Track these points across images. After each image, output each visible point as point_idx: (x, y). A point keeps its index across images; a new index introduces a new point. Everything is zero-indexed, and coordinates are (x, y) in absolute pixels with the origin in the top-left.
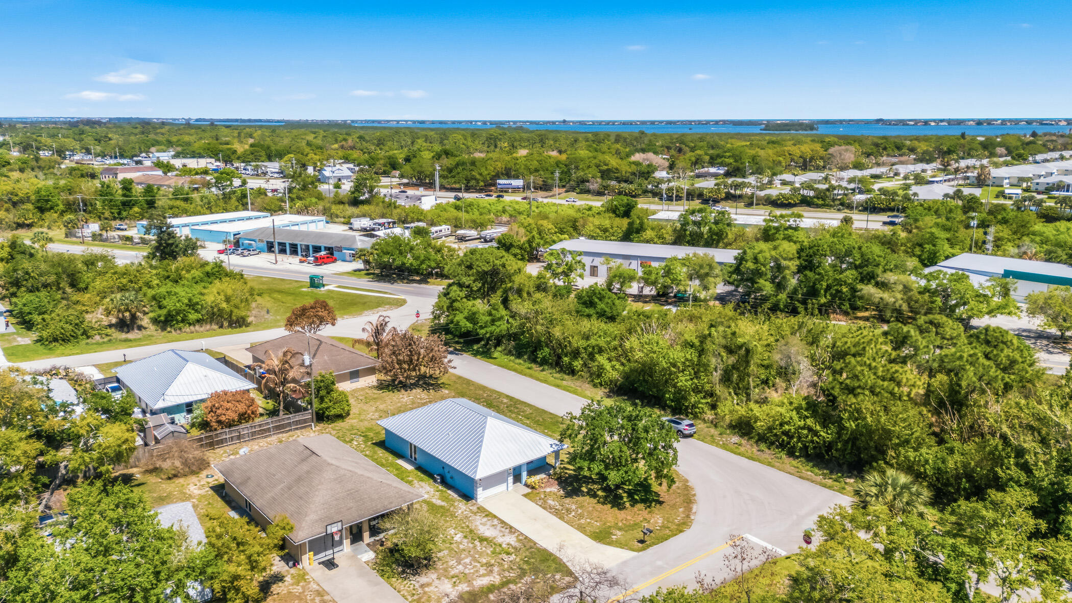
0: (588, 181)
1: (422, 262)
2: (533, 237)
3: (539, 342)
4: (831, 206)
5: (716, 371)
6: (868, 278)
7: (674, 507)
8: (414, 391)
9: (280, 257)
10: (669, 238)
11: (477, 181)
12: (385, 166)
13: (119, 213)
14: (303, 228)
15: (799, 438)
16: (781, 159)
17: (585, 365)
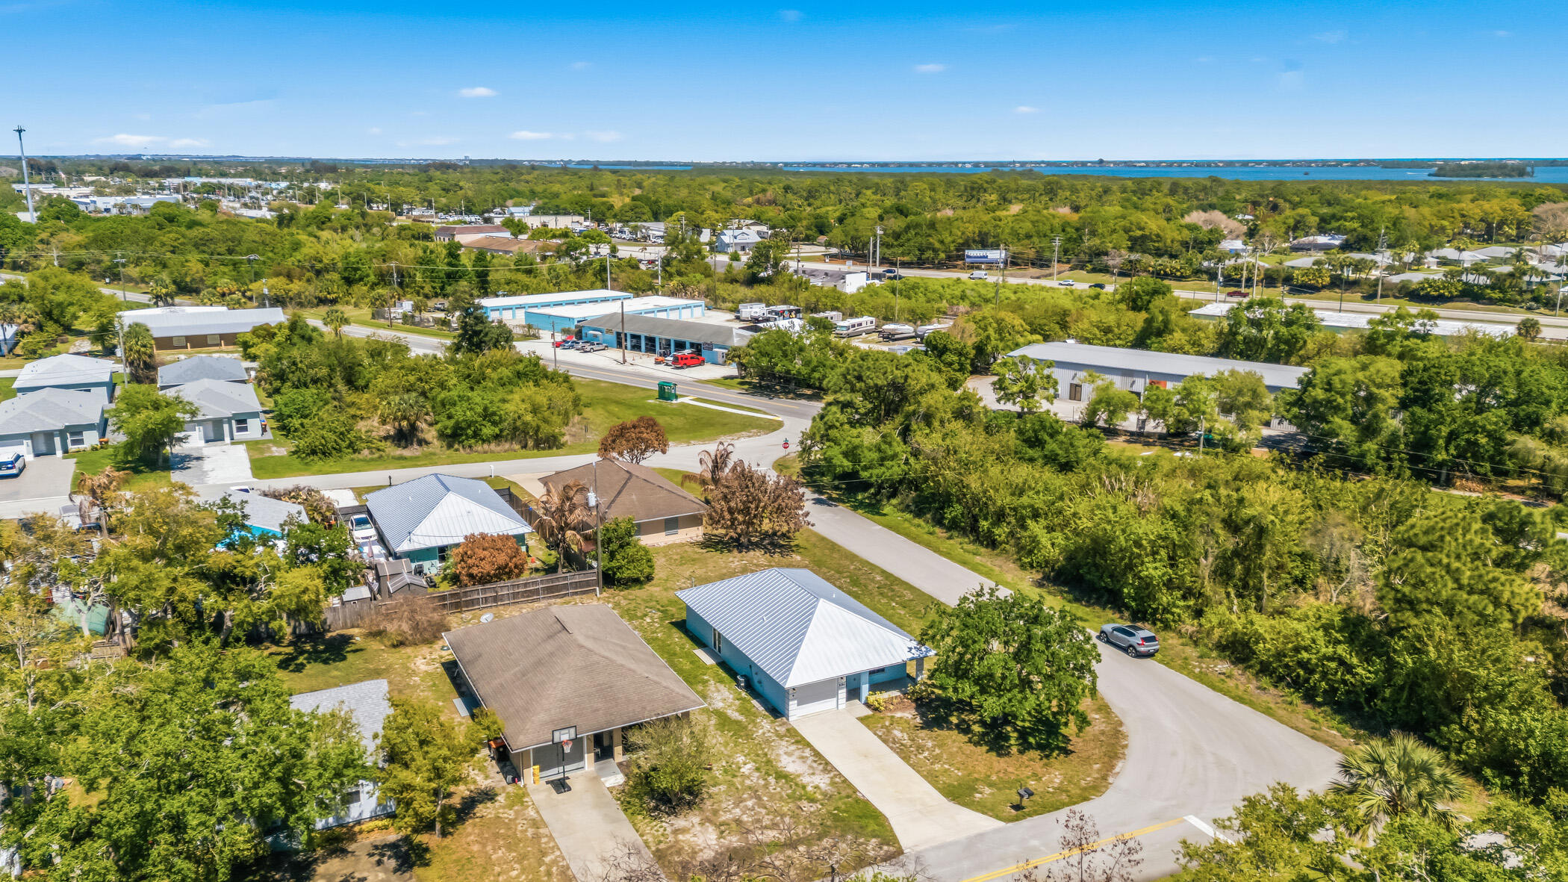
0: (1106, 254)
1: (814, 370)
2: (988, 337)
3: (949, 494)
4: (1516, 302)
5: (1206, 558)
6: (1527, 423)
7: (1087, 761)
8: (752, 553)
9: (630, 355)
10: (1209, 345)
11: (935, 250)
12: (808, 228)
13: (442, 288)
14: (673, 316)
15: (1324, 675)
16: (1445, 223)
17: (1012, 534)
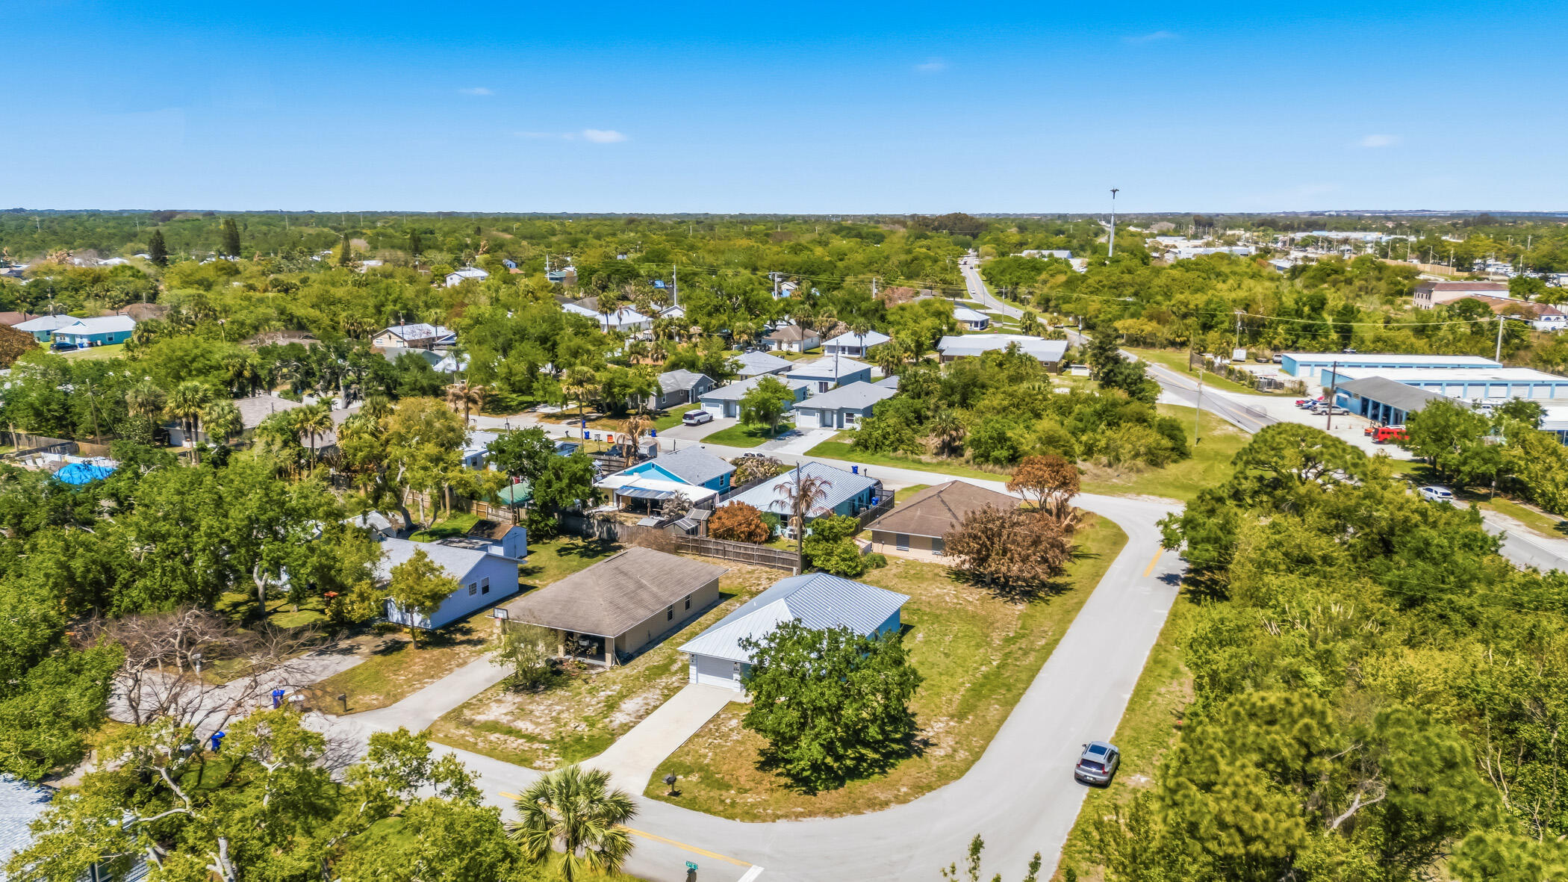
13: (1294, 342)
